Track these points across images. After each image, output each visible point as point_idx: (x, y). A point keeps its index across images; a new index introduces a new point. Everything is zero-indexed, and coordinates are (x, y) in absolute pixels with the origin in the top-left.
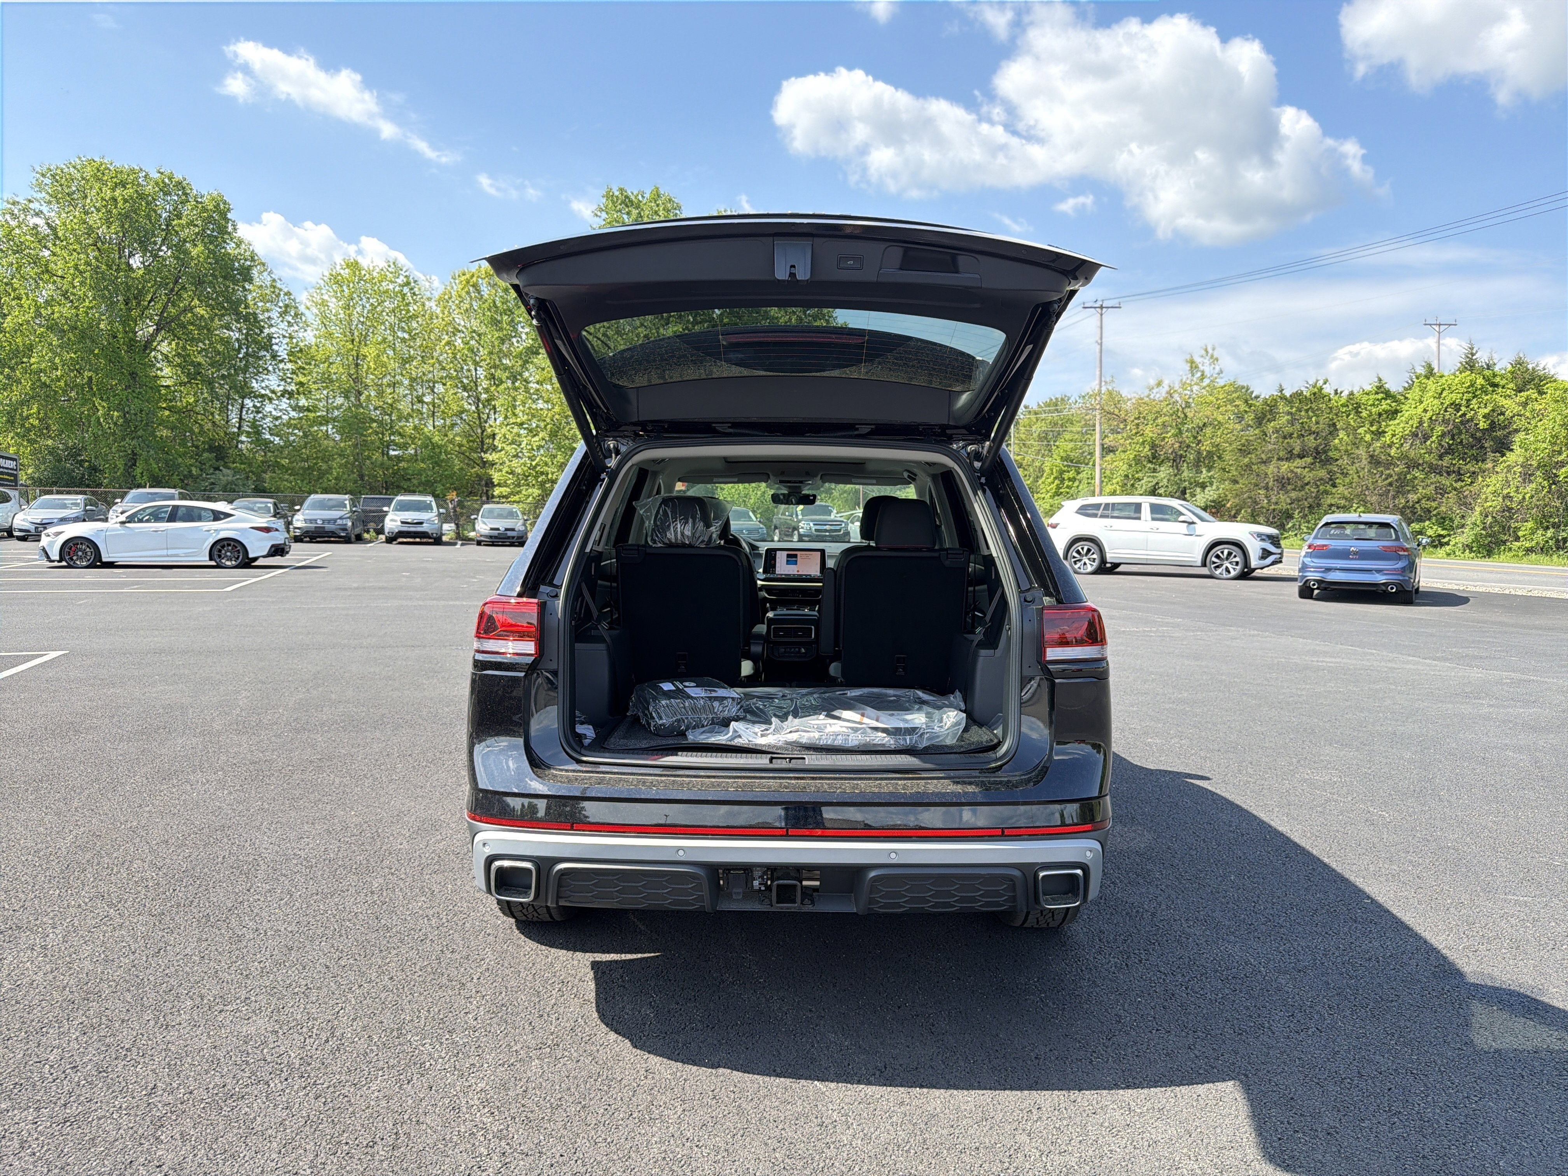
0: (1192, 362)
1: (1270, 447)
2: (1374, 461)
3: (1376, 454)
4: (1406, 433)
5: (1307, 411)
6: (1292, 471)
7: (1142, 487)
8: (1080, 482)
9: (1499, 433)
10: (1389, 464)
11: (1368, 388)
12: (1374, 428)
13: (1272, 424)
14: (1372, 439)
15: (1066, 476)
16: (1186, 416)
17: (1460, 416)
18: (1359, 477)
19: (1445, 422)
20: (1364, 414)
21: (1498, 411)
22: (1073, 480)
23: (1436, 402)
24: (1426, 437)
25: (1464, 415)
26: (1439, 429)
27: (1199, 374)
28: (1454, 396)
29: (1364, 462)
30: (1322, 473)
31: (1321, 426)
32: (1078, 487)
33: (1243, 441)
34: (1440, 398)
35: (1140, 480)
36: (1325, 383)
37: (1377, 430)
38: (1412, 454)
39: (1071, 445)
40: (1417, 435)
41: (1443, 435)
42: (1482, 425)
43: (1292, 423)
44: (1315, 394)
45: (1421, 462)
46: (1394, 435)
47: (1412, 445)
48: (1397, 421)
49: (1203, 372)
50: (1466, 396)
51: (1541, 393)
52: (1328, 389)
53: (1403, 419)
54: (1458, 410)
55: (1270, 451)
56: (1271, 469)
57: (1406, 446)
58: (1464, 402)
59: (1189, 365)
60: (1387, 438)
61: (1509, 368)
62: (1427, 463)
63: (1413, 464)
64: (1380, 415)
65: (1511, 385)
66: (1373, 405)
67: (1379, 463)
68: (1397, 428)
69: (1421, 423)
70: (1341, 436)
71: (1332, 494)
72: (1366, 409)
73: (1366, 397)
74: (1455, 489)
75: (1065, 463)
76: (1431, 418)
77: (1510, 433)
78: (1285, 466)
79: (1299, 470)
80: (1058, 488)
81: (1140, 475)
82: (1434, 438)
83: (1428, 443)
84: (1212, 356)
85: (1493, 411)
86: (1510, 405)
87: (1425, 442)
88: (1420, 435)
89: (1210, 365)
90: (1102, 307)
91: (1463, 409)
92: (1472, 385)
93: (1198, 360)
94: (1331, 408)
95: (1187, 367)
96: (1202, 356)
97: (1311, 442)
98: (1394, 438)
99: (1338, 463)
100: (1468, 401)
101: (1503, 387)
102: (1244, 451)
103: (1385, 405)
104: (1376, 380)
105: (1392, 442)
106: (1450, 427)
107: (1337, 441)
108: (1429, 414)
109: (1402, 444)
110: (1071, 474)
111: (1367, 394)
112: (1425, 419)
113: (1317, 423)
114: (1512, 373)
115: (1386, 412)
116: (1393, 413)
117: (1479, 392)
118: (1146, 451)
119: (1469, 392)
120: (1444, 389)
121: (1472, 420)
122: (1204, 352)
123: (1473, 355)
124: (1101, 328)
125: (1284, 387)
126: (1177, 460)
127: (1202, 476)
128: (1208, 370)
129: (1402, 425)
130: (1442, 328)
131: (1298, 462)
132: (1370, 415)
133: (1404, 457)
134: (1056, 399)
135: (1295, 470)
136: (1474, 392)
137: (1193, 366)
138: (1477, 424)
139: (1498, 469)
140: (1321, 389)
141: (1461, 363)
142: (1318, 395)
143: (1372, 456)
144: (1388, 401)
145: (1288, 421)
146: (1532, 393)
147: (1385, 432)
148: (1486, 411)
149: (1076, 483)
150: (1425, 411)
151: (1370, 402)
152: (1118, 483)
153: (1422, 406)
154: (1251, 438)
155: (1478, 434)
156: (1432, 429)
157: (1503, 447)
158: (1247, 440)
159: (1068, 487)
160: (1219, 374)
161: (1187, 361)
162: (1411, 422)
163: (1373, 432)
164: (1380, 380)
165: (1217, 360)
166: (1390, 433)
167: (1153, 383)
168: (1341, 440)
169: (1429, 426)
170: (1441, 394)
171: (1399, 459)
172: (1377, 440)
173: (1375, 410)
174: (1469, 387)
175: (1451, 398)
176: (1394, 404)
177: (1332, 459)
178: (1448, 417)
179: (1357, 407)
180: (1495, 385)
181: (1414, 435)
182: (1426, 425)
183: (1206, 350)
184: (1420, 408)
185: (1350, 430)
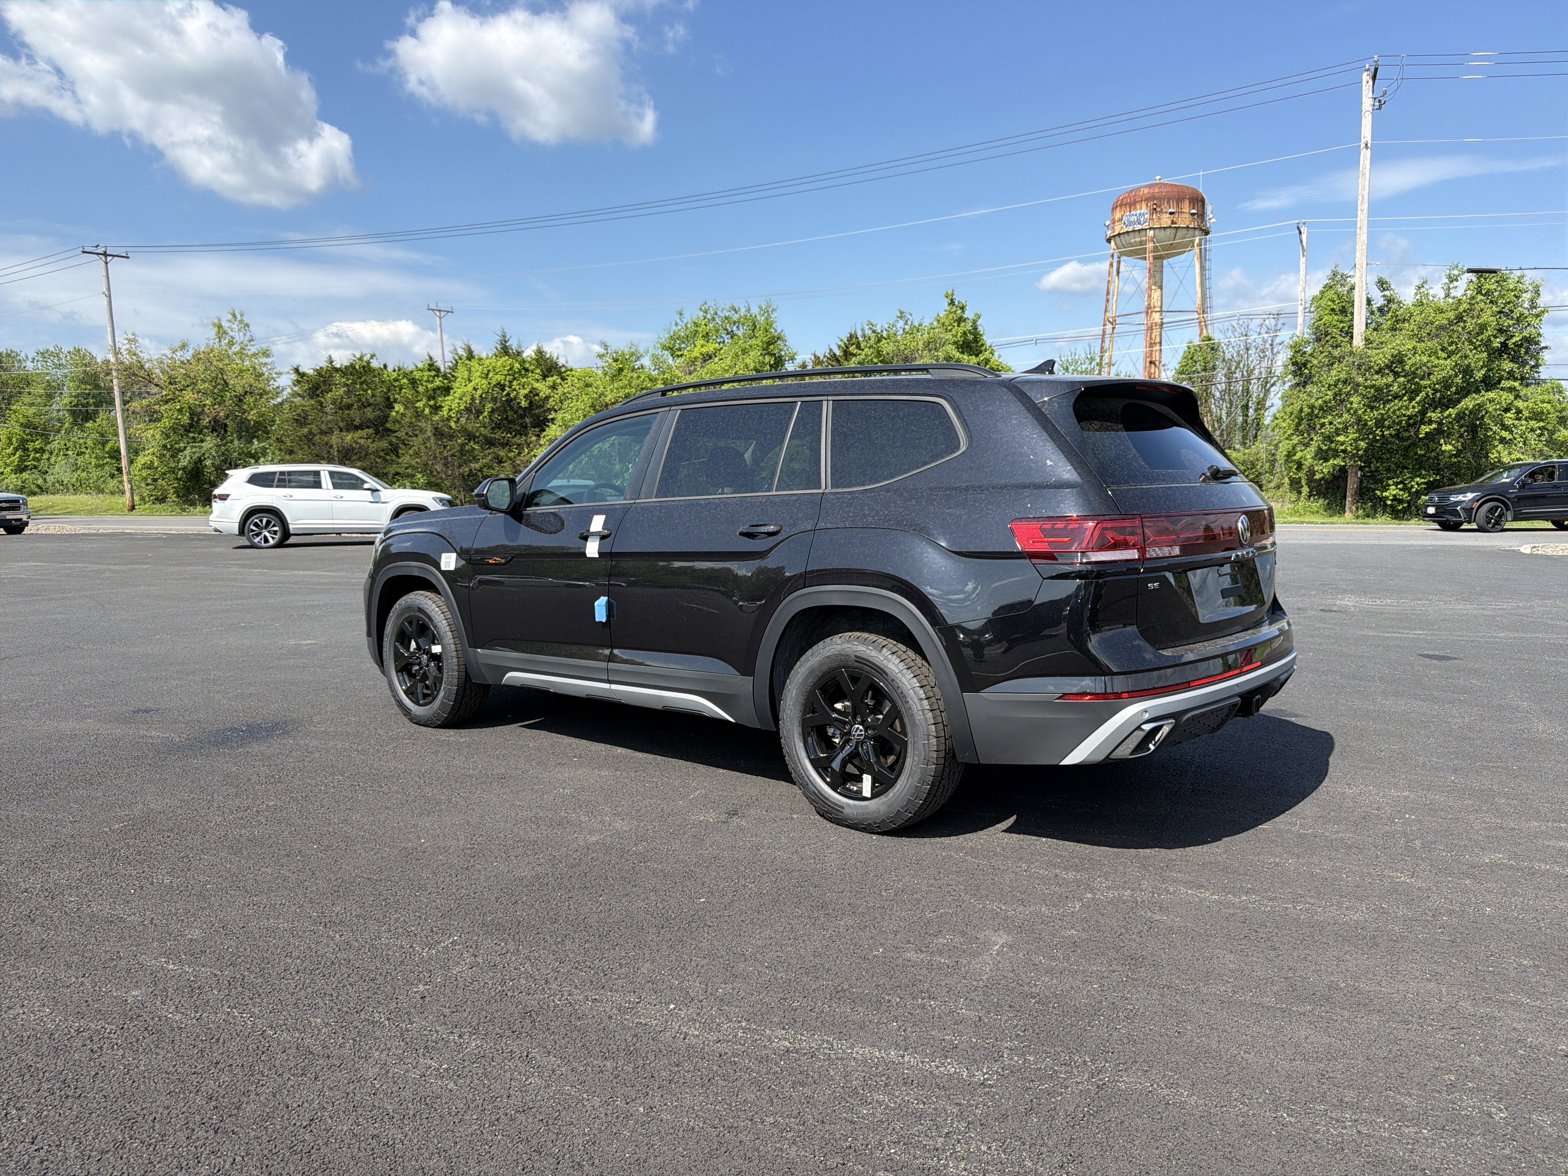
0: (220, 326)
1: (330, 418)
2: (438, 433)
3: (439, 426)
4: (462, 408)
5: (361, 383)
6: (357, 443)
7: (185, 457)
8: (51, 453)
9: (537, 411)
10: (451, 437)
11: (420, 366)
12: (432, 403)
13: (329, 395)
14: (431, 413)
15: (30, 446)
16: (226, 384)
17: (506, 395)
18: (426, 447)
19: (494, 400)
20: (421, 389)
21: (534, 392)
22: (42, 451)
23: (484, 381)
24: (479, 412)
25: (508, 394)
26: (489, 406)
27: (227, 340)
28: (499, 378)
29: (429, 434)
30: (384, 444)
31: (378, 399)
32: (48, 459)
33: (299, 411)
34: (487, 378)
35: (182, 451)
36: (372, 357)
37: (435, 405)
38: (469, 427)
39: (33, 410)
40: (471, 411)
41: (492, 411)
42: (524, 404)
43: (348, 393)
44: (364, 367)
45: (478, 434)
46: (450, 410)
47: (467, 419)
48: (450, 397)
49: (232, 338)
50: (509, 378)
51: (563, 379)
52: (375, 364)
53: (457, 395)
54: (503, 390)
55: (329, 421)
56: (334, 440)
57: (463, 420)
58: (507, 383)
59: (216, 329)
60: (445, 412)
61: (534, 356)
63: (471, 437)
64: (434, 390)
65: (538, 371)
66: (427, 381)
67: (442, 435)
68: (451, 403)
69: (473, 399)
70: (397, 409)
71: (398, 464)
72: (422, 385)
73: (420, 373)
74: (511, 459)
75: (28, 431)
76: (481, 396)
77: (544, 411)
78: (349, 437)
79: (362, 441)
80: (22, 460)
81: (182, 445)
82: (486, 413)
83: (481, 418)
84: (241, 322)
85: (531, 392)
86: (543, 388)
87: (478, 417)
88: (473, 410)
89: (239, 330)
90: (105, 255)
91: (507, 388)
92: (511, 369)
93: (225, 324)
94: (383, 382)
95: (214, 331)
96: (230, 321)
97: (369, 413)
98: (451, 413)
99: (396, 434)
100: (510, 382)
101: (532, 372)
102: (301, 420)
103: (438, 382)
104: (428, 358)
105: (450, 416)
106: (498, 404)
107: (394, 414)
108: (479, 392)
109: (458, 419)
110: (38, 444)
111: (421, 370)
112: (477, 396)
113: (373, 396)
114: (537, 360)
115: (439, 388)
116: (447, 390)
117: (516, 376)
118: (185, 419)
119: (509, 375)
120: (489, 371)
121: (515, 398)
122: (230, 317)
123: (506, 342)
124: (108, 278)
125: (334, 358)
126: (218, 427)
127: (254, 447)
128: (239, 337)
129: (457, 401)
130: (443, 314)
131: (359, 433)
132: (427, 390)
133: (464, 431)
135: (359, 441)
136: (514, 375)
137: (221, 331)
138: (519, 403)
139: (542, 442)
140: (368, 363)
141: (497, 348)
142: (367, 369)
143: (436, 429)
144: (440, 379)
145: (344, 392)
146: (555, 378)
147: (442, 407)
148: (526, 392)
149: (46, 456)
150: (475, 389)
151: (425, 378)
152: (153, 454)
153: (472, 384)
154: (306, 408)
155: (521, 412)
156: (484, 406)
157: (542, 424)
158: (303, 410)
159: (34, 459)
160: (250, 341)
161: (214, 324)
162: (464, 399)
163: (431, 406)
164: (431, 358)
165: (248, 326)
166: (446, 408)
167: (177, 345)
168: (397, 412)
169: (480, 403)
170: (487, 375)
171: (459, 431)
172: (436, 414)
173: (430, 386)
174: (509, 370)
175: (496, 378)
176: (445, 381)
177: (390, 430)
178: (495, 395)
179: (414, 382)
180: (527, 370)
181: (468, 410)
182: (477, 401)
183: (234, 315)
184: (470, 387)
185: (408, 404)
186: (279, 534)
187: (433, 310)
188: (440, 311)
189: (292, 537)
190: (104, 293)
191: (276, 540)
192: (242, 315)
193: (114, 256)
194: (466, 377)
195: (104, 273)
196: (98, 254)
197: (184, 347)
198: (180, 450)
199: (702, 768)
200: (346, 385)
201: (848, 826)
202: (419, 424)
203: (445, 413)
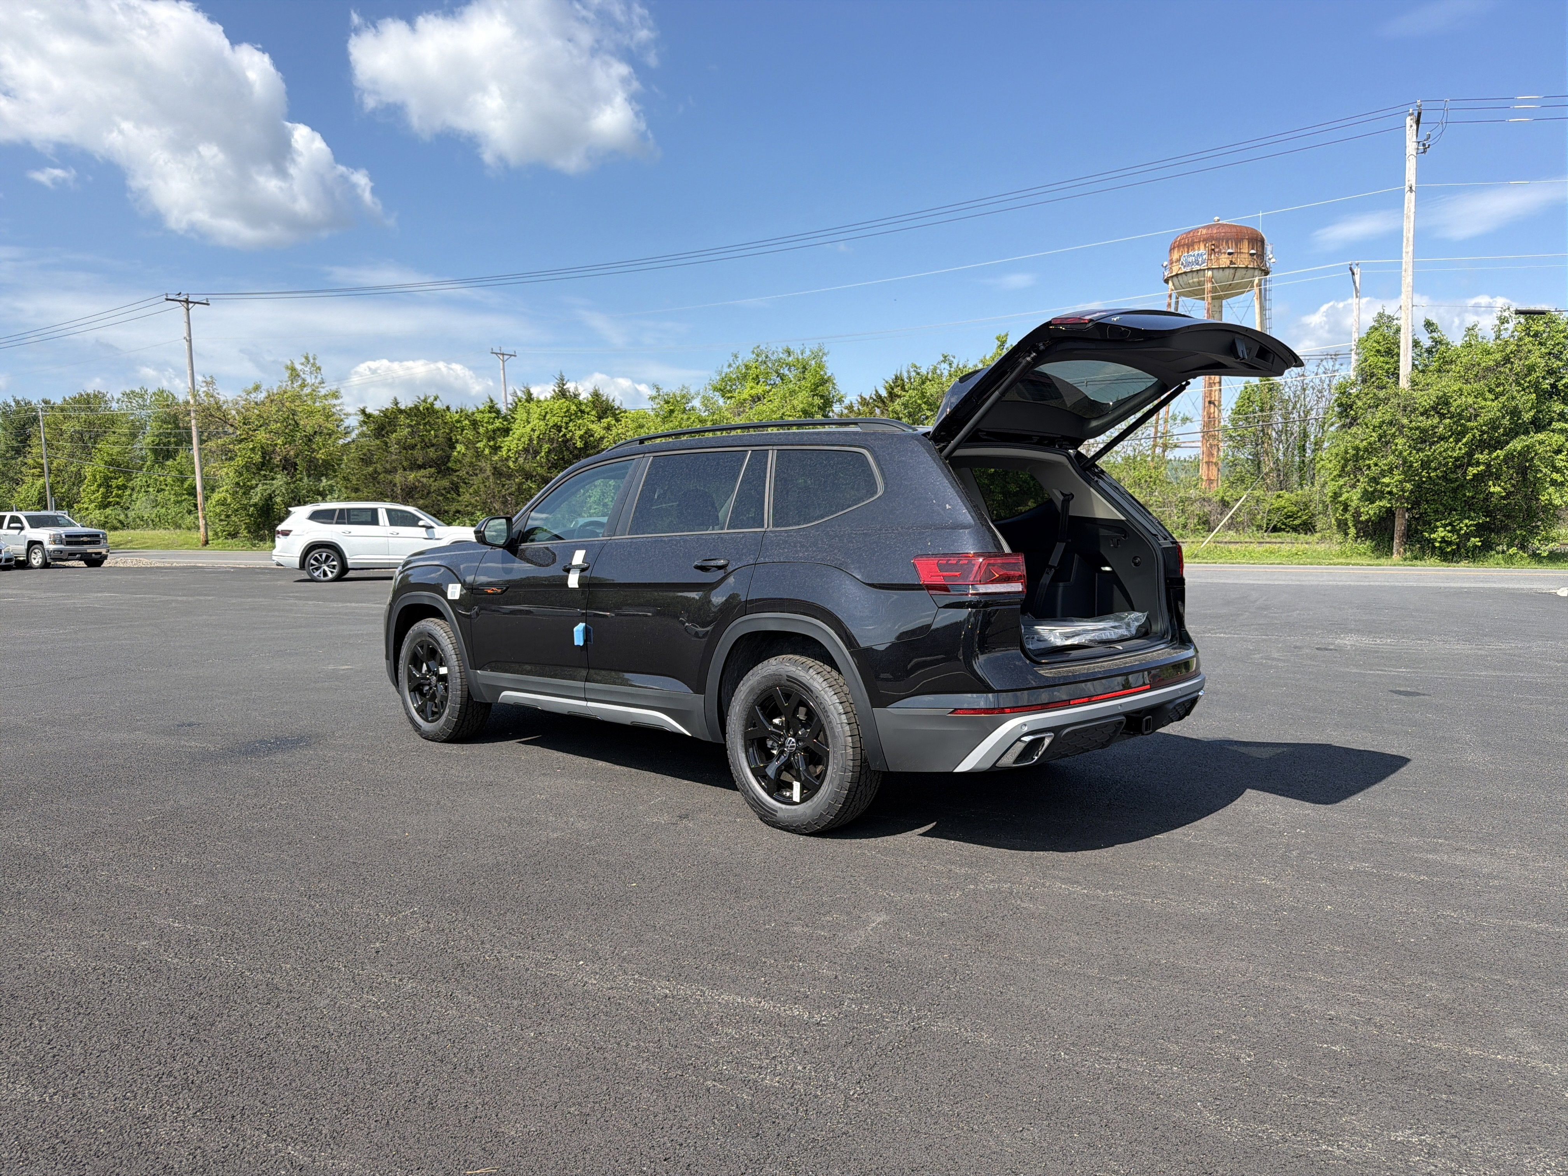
0: (293, 369)
1: (394, 457)
2: (497, 473)
3: (498, 466)
4: (520, 448)
5: (425, 424)
6: (419, 481)
7: (256, 495)
8: (133, 489)
10: (509, 477)
11: (481, 408)
12: (492, 443)
13: (394, 436)
14: (490, 453)
15: (114, 483)
16: (297, 424)
17: (562, 436)
18: (485, 486)
19: (551, 441)
20: (481, 430)
21: (589, 433)
22: (124, 487)
23: (542, 423)
24: (536, 453)
25: (564, 435)
26: (546, 447)
27: (300, 382)
28: (556, 419)
29: (488, 473)
30: (445, 483)
31: (441, 439)
32: (131, 495)
33: (365, 451)
34: (544, 419)
35: (254, 488)
36: (435, 399)
37: (495, 445)
38: (527, 467)
39: (116, 449)
40: (528, 451)
41: (549, 452)
42: (579, 444)
43: (412, 433)
44: (427, 409)
45: (535, 473)
46: (509, 450)
47: (525, 459)
48: (509, 438)
49: (304, 380)
50: (565, 419)
51: (617, 420)
52: (438, 405)
53: (515, 436)
54: (560, 431)
55: (394, 461)
56: (398, 478)
57: (521, 460)
58: (564, 424)
59: (290, 372)
61: (590, 399)
62: (539, 475)
63: (528, 476)
64: (494, 431)
65: (594, 413)
66: (488, 423)
67: (501, 474)
68: (510, 444)
69: (531, 440)
70: (458, 449)
71: (458, 501)
72: (483, 426)
73: (481, 415)
75: (111, 469)
76: (538, 437)
78: (412, 476)
79: (424, 480)
80: (105, 496)
81: (254, 482)
82: (543, 454)
83: (538, 458)
84: (314, 365)
85: (586, 433)
86: (598, 429)
87: (535, 457)
88: (531, 451)
89: (311, 373)
90: (187, 302)
91: (564, 430)
92: (568, 411)
93: (299, 367)
94: (446, 423)
95: (287, 374)
96: (302, 364)
97: (432, 453)
98: (510, 453)
99: (457, 473)
100: (567, 423)
101: (588, 414)
102: (366, 460)
103: (498, 424)
104: (488, 400)
105: (509, 456)
106: (555, 445)
107: (455, 454)
108: (537, 433)
109: (517, 459)
110: (120, 481)
111: (482, 412)
112: (535, 437)
113: (436, 436)
114: (593, 402)
115: (498, 429)
116: (506, 431)
117: (573, 417)
118: (258, 458)
119: (566, 416)
120: (547, 413)
121: (571, 439)
122: (304, 360)
123: (564, 385)
124: (189, 324)
125: (399, 400)
126: (289, 465)
127: (322, 484)
128: (310, 380)
129: (515, 441)
130: (506, 357)
131: (422, 472)
132: (487, 431)
133: (521, 470)
134: (88, 395)
135: (422, 479)
136: (570, 416)
137: (294, 374)
138: (574, 444)
140: (432, 404)
141: (554, 391)
142: (431, 410)
143: (495, 468)
144: (500, 420)
145: (409, 432)
146: (610, 420)
147: (501, 447)
148: (582, 432)
149: (128, 492)
150: (533, 430)
151: (486, 420)
152: (227, 491)
153: (530, 425)
154: (372, 448)
155: (576, 452)
156: (541, 446)
158: (369, 450)
159: (118, 496)
160: (320, 383)
161: (287, 368)
162: (522, 440)
163: (490, 447)
164: (492, 401)
165: (319, 369)
166: (505, 448)
167: (251, 387)
168: (459, 452)
169: (538, 443)
170: (545, 416)
171: (516, 471)
172: (496, 454)
173: (490, 427)
174: (565, 412)
175: (553, 420)
176: (505, 423)
177: (452, 470)
178: (552, 436)
179: (475, 424)
180: (582, 412)
181: (526, 450)
182: (535, 442)
183: (307, 358)
184: (528, 428)
185: (469, 444)
186: (337, 568)
187: (496, 354)
188: (503, 354)
189: (351, 572)
190: (185, 338)
191: (334, 574)
192: (314, 359)
193: (195, 303)
194: (524, 418)
195: (186, 319)
196: (180, 301)
197: (257, 388)
198: (252, 488)
199: (669, 779)
200: (410, 426)
201: (781, 828)
202: (479, 463)
203: (504, 453)
